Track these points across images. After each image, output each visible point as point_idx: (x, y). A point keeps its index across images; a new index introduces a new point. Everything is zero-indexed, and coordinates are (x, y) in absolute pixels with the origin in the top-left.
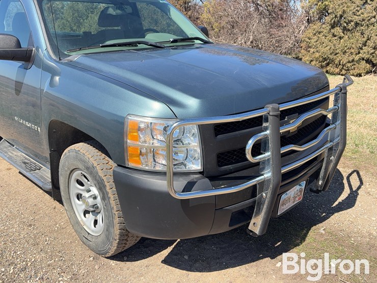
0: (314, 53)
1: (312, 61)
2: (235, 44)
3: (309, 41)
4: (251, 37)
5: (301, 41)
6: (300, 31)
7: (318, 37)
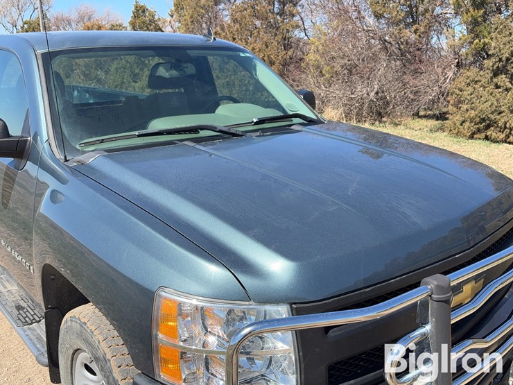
0: (467, 110)
1: (464, 122)
2: (353, 96)
3: (460, 93)
4: (376, 86)
5: (448, 93)
6: (446, 79)
7: (474, 88)
